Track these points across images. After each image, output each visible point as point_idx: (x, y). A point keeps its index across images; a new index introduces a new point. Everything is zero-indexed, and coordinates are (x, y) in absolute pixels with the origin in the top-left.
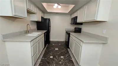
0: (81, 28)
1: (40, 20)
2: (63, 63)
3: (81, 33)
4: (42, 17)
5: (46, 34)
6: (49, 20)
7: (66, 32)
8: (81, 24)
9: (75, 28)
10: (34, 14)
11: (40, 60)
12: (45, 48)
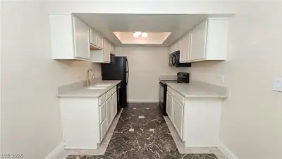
0: (188, 74)
1: (108, 60)
2: (153, 139)
3: (188, 82)
4: (111, 55)
5: (119, 87)
6: (125, 59)
7: (160, 83)
8: (188, 65)
9: (178, 74)
10: (98, 49)
11: (110, 135)
12: (119, 116)
